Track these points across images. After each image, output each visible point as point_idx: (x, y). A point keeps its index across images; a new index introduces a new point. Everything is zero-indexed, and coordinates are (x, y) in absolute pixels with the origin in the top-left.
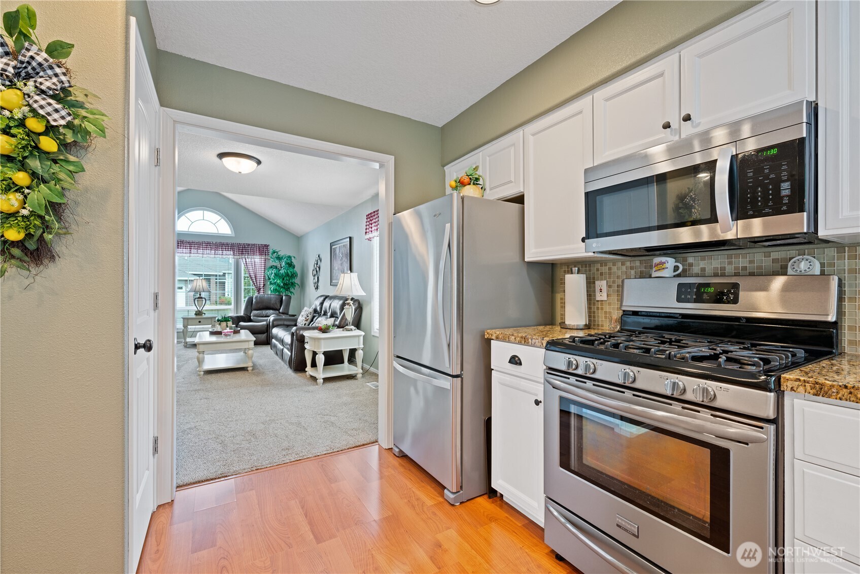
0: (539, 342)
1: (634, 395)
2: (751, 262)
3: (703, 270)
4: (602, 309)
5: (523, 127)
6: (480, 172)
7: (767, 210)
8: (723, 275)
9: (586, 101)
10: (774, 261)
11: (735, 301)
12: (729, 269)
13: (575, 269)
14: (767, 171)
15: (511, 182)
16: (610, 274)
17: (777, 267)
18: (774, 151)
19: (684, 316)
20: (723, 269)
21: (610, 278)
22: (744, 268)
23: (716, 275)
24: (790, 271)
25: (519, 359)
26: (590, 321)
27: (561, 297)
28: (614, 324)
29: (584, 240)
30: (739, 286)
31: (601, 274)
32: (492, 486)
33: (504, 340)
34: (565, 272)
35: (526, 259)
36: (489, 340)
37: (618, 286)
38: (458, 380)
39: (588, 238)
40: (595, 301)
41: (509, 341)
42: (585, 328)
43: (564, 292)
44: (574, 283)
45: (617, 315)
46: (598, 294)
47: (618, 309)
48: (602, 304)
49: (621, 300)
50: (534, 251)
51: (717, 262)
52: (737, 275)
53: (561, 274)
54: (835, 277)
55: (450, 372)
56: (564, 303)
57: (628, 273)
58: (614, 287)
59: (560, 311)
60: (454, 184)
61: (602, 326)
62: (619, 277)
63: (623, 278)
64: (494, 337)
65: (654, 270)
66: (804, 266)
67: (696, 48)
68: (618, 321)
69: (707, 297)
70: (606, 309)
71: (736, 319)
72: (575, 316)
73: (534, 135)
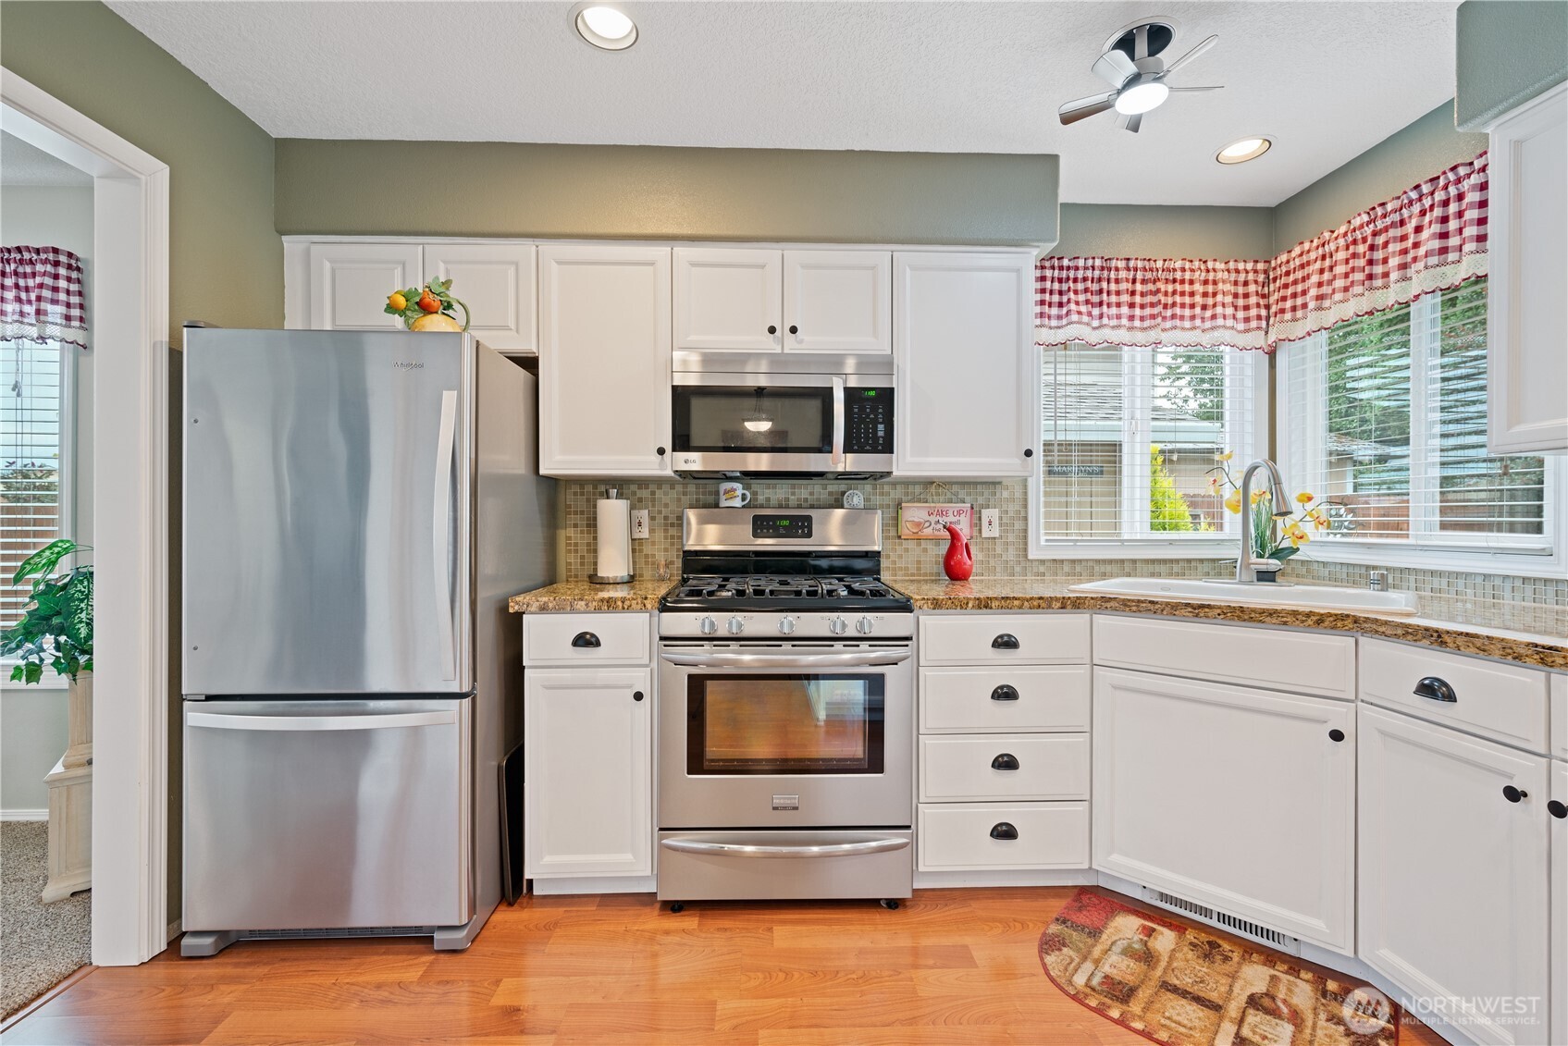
0: (637, 603)
1: (793, 646)
2: (811, 494)
3: (768, 500)
4: (641, 551)
5: (538, 242)
6: (453, 294)
7: (868, 448)
8: (787, 507)
9: (659, 252)
10: (830, 494)
11: (809, 535)
12: (793, 500)
13: (614, 492)
14: (868, 410)
15: (506, 328)
16: (653, 500)
17: (834, 499)
18: (872, 393)
19: (757, 553)
21: (653, 506)
22: (806, 500)
23: (780, 507)
24: (846, 505)
25: (593, 635)
26: (634, 569)
27: (569, 534)
28: (662, 571)
29: (661, 451)
30: (809, 519)
31: (640, 500)
32: (527, 876)
33: (559, 610)
34: (575, 494)
35: (542, 472)
36: (518, 617)
37: (666, 518)
38: (466, 702)
39: (674, 450)
40: (632, 540)
41: (573, 611)
42: (631, 580)
43: (576, 526)
44: (613, 511)
45: (665, 558)
46: (636, 529)
47: (666, 550)
48: (641, 544)
49: (672, 537)
50: (559, 458)
51: (780, 491)
52: (799, 507)
53: (569, 497)
54: (879, 512)
55: (456, 689)
56: (576, 545)
57: (679, 500)
58: (660, 520)
59: (566, 559)
60: (402, 302)
61: (641, 575)
62: (666, 505)
63: (673, 507)
64: (534, 608)
65: (723, 497)
66: (856, 500)
67: (797, 255)
68: (667, 566)
69: (782, 531)
70: (647, 549)
71: (808, 554)
72: (613, 563)
73: (559, 263)
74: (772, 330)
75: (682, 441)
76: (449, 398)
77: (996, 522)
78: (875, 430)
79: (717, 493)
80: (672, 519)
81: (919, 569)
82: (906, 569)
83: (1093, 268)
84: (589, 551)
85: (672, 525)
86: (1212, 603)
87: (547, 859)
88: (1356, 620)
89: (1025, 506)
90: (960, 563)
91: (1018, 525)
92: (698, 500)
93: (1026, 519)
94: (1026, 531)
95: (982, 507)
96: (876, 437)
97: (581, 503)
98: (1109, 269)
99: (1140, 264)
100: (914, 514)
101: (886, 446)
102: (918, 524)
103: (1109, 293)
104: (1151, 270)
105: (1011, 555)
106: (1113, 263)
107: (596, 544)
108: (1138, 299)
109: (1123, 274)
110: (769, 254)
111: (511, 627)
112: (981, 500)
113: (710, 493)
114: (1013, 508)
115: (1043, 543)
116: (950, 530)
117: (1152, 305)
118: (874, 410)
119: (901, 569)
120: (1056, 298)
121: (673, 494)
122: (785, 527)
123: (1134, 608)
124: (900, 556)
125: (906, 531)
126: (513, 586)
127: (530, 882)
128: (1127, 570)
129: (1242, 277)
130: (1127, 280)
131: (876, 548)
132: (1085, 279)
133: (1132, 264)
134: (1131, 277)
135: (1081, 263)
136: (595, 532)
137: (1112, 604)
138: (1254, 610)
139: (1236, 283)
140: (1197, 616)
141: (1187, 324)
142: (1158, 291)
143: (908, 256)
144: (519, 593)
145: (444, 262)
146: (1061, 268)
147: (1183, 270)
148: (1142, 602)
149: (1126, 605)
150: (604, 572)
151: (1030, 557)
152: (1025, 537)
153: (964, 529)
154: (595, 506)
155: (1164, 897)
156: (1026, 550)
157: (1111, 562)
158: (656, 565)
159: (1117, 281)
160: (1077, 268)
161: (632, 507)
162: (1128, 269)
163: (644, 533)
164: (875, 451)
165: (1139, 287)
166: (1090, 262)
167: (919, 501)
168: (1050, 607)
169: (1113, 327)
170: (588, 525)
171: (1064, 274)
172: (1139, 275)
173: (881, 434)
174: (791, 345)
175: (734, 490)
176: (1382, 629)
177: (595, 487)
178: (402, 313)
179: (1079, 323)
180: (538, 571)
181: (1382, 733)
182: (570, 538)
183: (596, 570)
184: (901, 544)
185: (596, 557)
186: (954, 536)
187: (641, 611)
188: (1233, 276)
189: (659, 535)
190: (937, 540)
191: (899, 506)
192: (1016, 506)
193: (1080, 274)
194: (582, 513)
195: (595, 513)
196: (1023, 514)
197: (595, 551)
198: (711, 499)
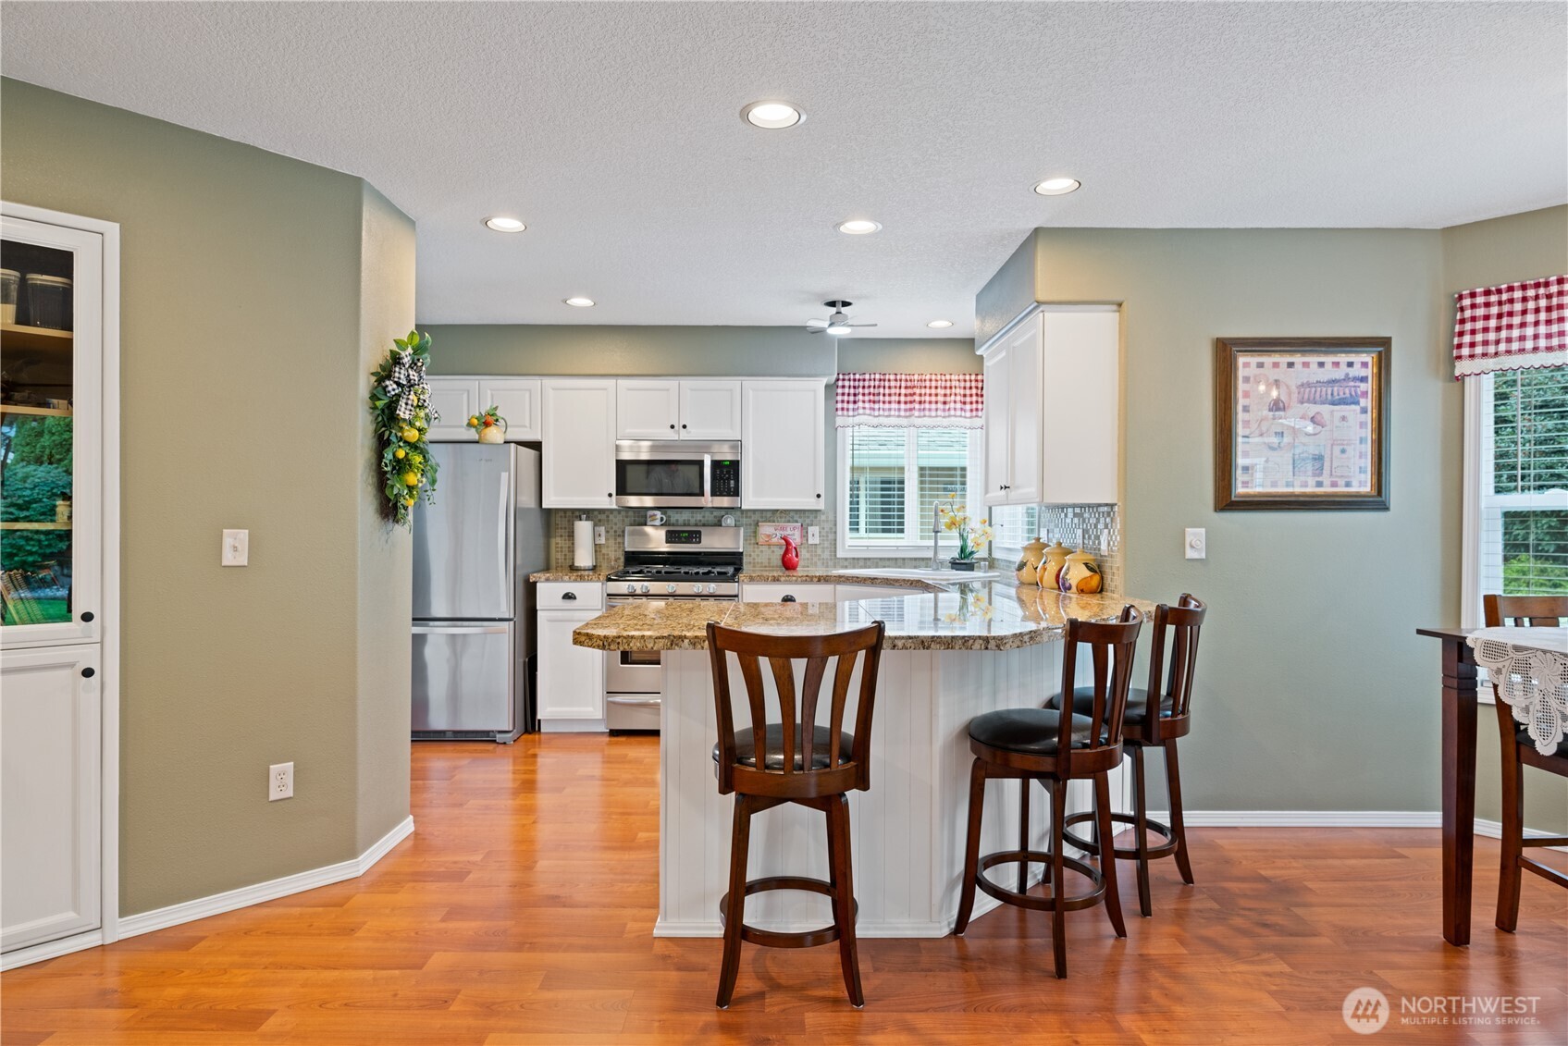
2: (704, 517)
3: (677, 520)
4: (600, 551)
5: (541, 378)
6: (500, 412)
7: (725, 493)
8: (689, 525)
9: (610, 383)
10: (715, 517)
11: (700, 542)
12: (693, 521)
13: (584, 517)
14: (725, 473)
15: (525, 426)
16: (608, 521)
17: (716, 521)
18: (728, 463)
19: (669, 553)
20: (689, 520)
21: (608, 526)
22: (700, 521)
23: (685, 525)
24: (723, 524)
25: (573, 594)
26: (596, 562)
27: (558, 541)
28: (613, 563)
29: (610, 495)
30: (699, 532)
31: (600, 521)
32: (539, 717)
33: (556, 580)
34: (561, 517)
35: (544, 506)
36: (535, 583)
37: (615, 532)
38: (512, 623)
39: (617, 495)
40: (596, 545)
41: (563, 581)
42: (594, 568)
43: (561, 536)
44: (583, 528)
45: (615, 556)
46: (597, 538)
47: (615, 551)
48: (600, 548)
49: (619, 543)
50: (553, 498)
51: (685, 516)
52: (696, 525)
53: (557, 519)
54: (742, 529)
55: (507, 616)
56: (562, 547)
57: (623, 520)
58: (612, 532)
59: (556, 556)
60: (476, 422)
61: (600, 566)
62: (616, 524)
63: (619, 525)
64: (543, 579)
65: (649, 520)
66: (729, 521)
67: (688, 383)
68: (616, 560)
69: (683, 540)
70: (604, 551)
71: (699, 553)
72: (584, 558)
73: (553, 389)
74: (672, 427)
75: (622, 489)
76: (504, 476)
77: (817, 535)
78: (729, 484)
79: (646, 516)
80: (619, 533)
81: (769, 563)
82: (762, 563)
83: (874, 380)
84: (569, 551)
85: (619, 536)
87: (549, 709)
89: (835, 525)
90: (790, 559)
91: (831, 536)
92: (634, 521)
93: (835, 533)
94: (835, 540)
95: (808, 525)
96: (729, 488)
97: (565, 523)
98: (884, 380)
99: (903, 377)
100: (766, 529)
101: (736, 492)
102: (769, 536)
103: (884, 395)
104: (911, 380)
105: (827, 555)
106: (887, 377)
107: (573, 547)
108: (903, 399)
109: (893, 384)
110: (671, 384)
111: (530, 590)
112: (808, 521)
113: (642, 517)
114: (827, 526)
115: (847, 547)
116: (785, 539)
117: (911, 402)
118: (728, 472)
119: (758, 563)
120: (852, 398)
121: (620, 517)
122: (685, 537)
123: (852, 581)
124: (758, 555)
125: (761, 540)
126: (530, 570)
127: (539, 721)
128: (899, 564)
129: (968, 384)
130: (896, 387)
131: (741, 550)
132: (869, 387)
133: (898, 377)
134: (898, 385)
135: (867, 377)
136: (573, 540)
137: (843, 579)
139: (965, 388)
141: (933, 413)
142: (914, 394)
143: (751, 384)
144: (536, 572)
145: (491, 390)
146: (855, 380)
147: (931, 380)
149: (848, 579)
150: (577, 564)
151: (838, 556)
152: (835, 544)
153: (796, 539)
154: (573, 525)
156: (835, 552)
157: (889, 559)
158: (609, 560)
159: (890, 387)
160: (864, 380)
161: (595, 525)
162: (896, 380)
163: (602, 540)
164: (728, 495)
165: (903, 391)
166: (872, 377)
167: (769, 521)
168: (812, 580)
169: (887, 416)
170: (569, 536)
171: (857, 383)
172: (903, 384)
173: (732, 486)
174: (684, 435)
175: (655, 515)
177: (573, 513)
178: (475, 427)
179: (864, 414)
180: (541, 563)
182: (557, 544)
183: (573, 563)
184: (758, 548)
185: (573, 555)
186: (788, 543)
187: (597, 581)
188: (962, 384)
189: (612, 542)
190: (780, 546)
191: (757, 525)
192: (830, 525)
193: (867, 384)
194: (565, 528)
195: (573, 528)
196: (834, 530)
197: (573, 551)
198: (642, 520)
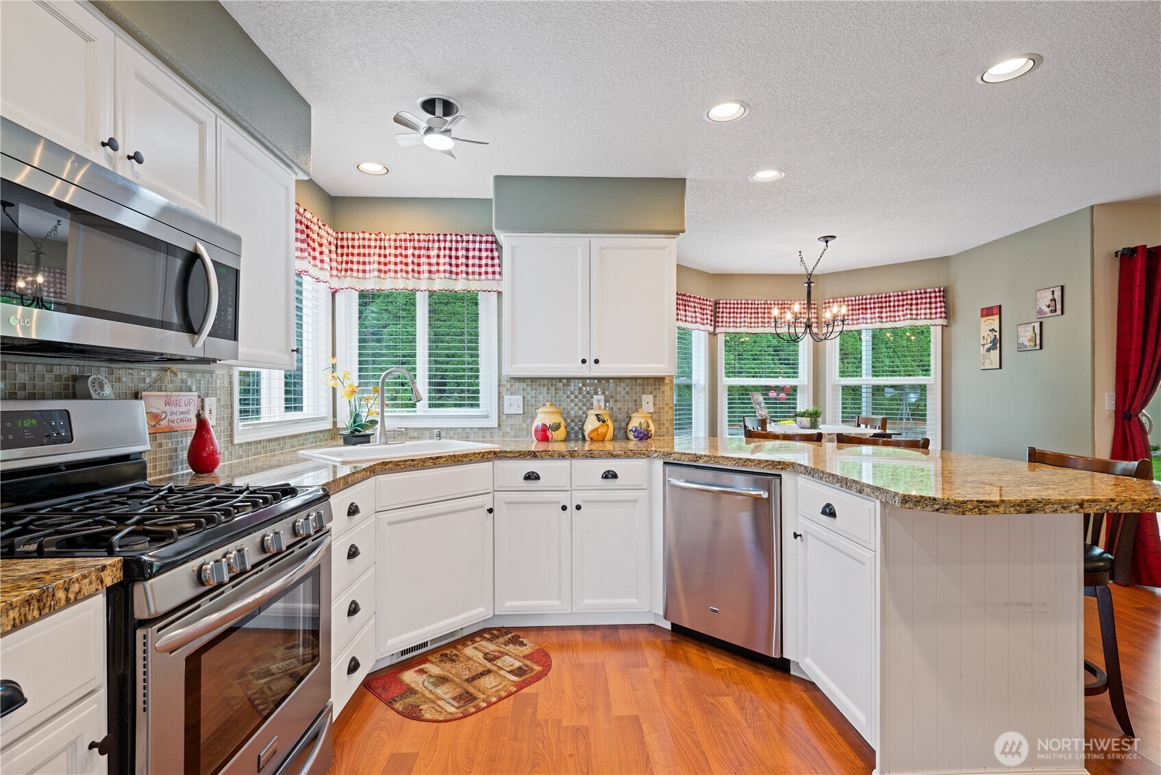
0: (91, 583)
77: (214, 411)
78: (226, 313)
86: (442, 455)
88: (495, 453)
89: (231, 394)
91: (227, 412)
93: (232, 407)
94: (232, 418)
95: (205, 395)
96: (226, 321)
100: (152, 403)
101: (233, 332)
102: (157, 416)
105: (222, 442)
112: (203, 389)
114: (223, 395)
115: (240, 428)
123: (402, 466)
131: (143, 448)
137: (390, 466)
138: (459, 456)
140: (435, 464)
148: (407, 461)
149: (397, 465)
152: (232, 424)
155: (404, 653)
156: (232, 435)
164: (225, 336)
167: (155, 389)
173: (230, 318)
176: (508, 455)
181: (506, 503)
190: (171, 433)
191: (136, 395)
192: (226, 394)
196: (229, 402)
